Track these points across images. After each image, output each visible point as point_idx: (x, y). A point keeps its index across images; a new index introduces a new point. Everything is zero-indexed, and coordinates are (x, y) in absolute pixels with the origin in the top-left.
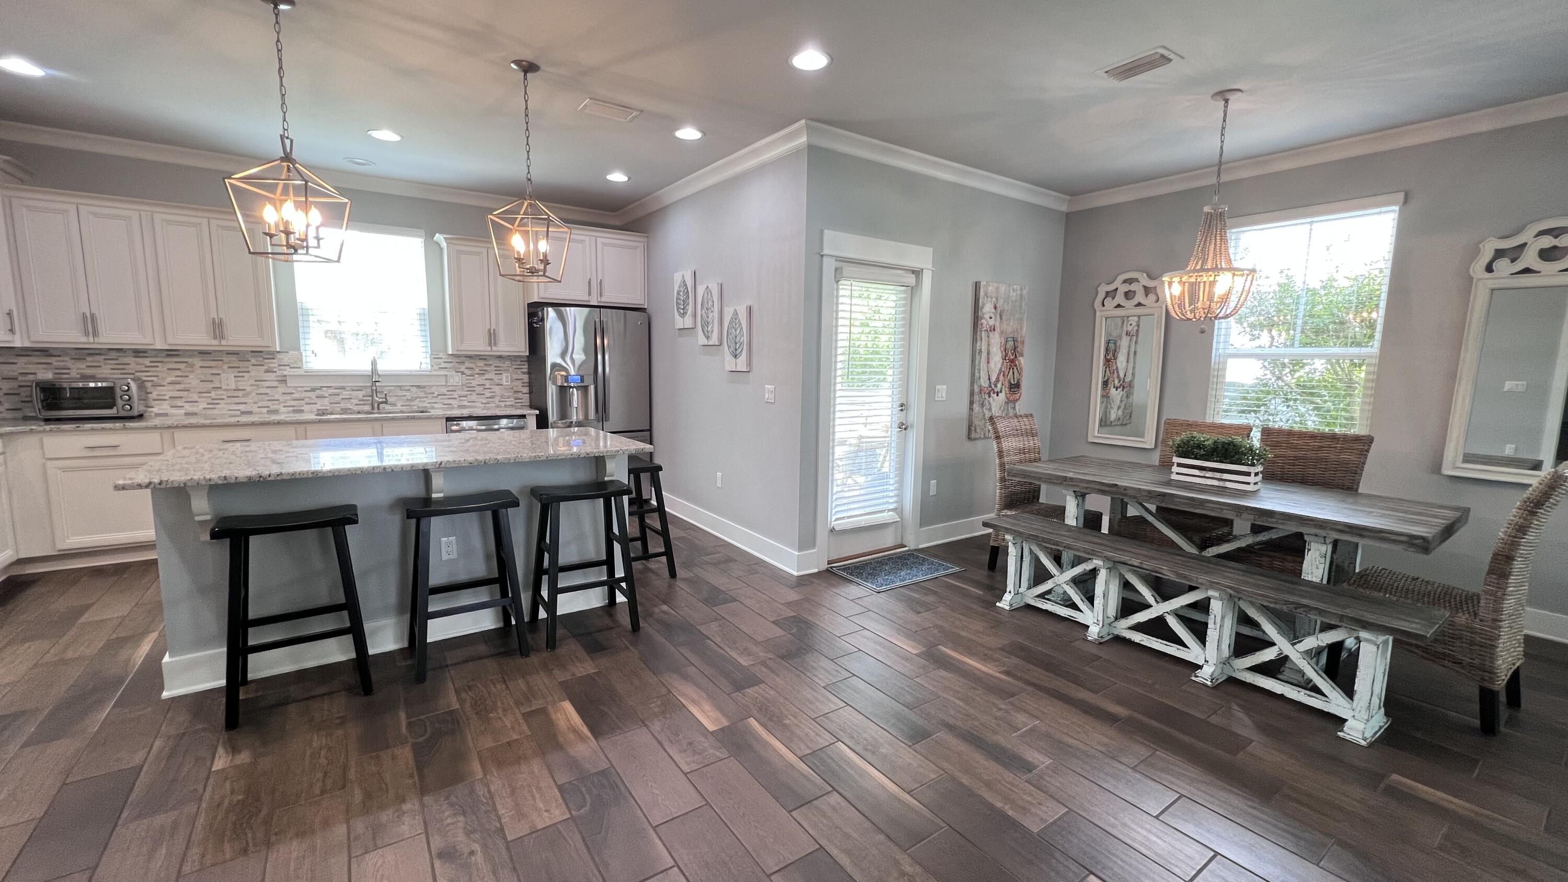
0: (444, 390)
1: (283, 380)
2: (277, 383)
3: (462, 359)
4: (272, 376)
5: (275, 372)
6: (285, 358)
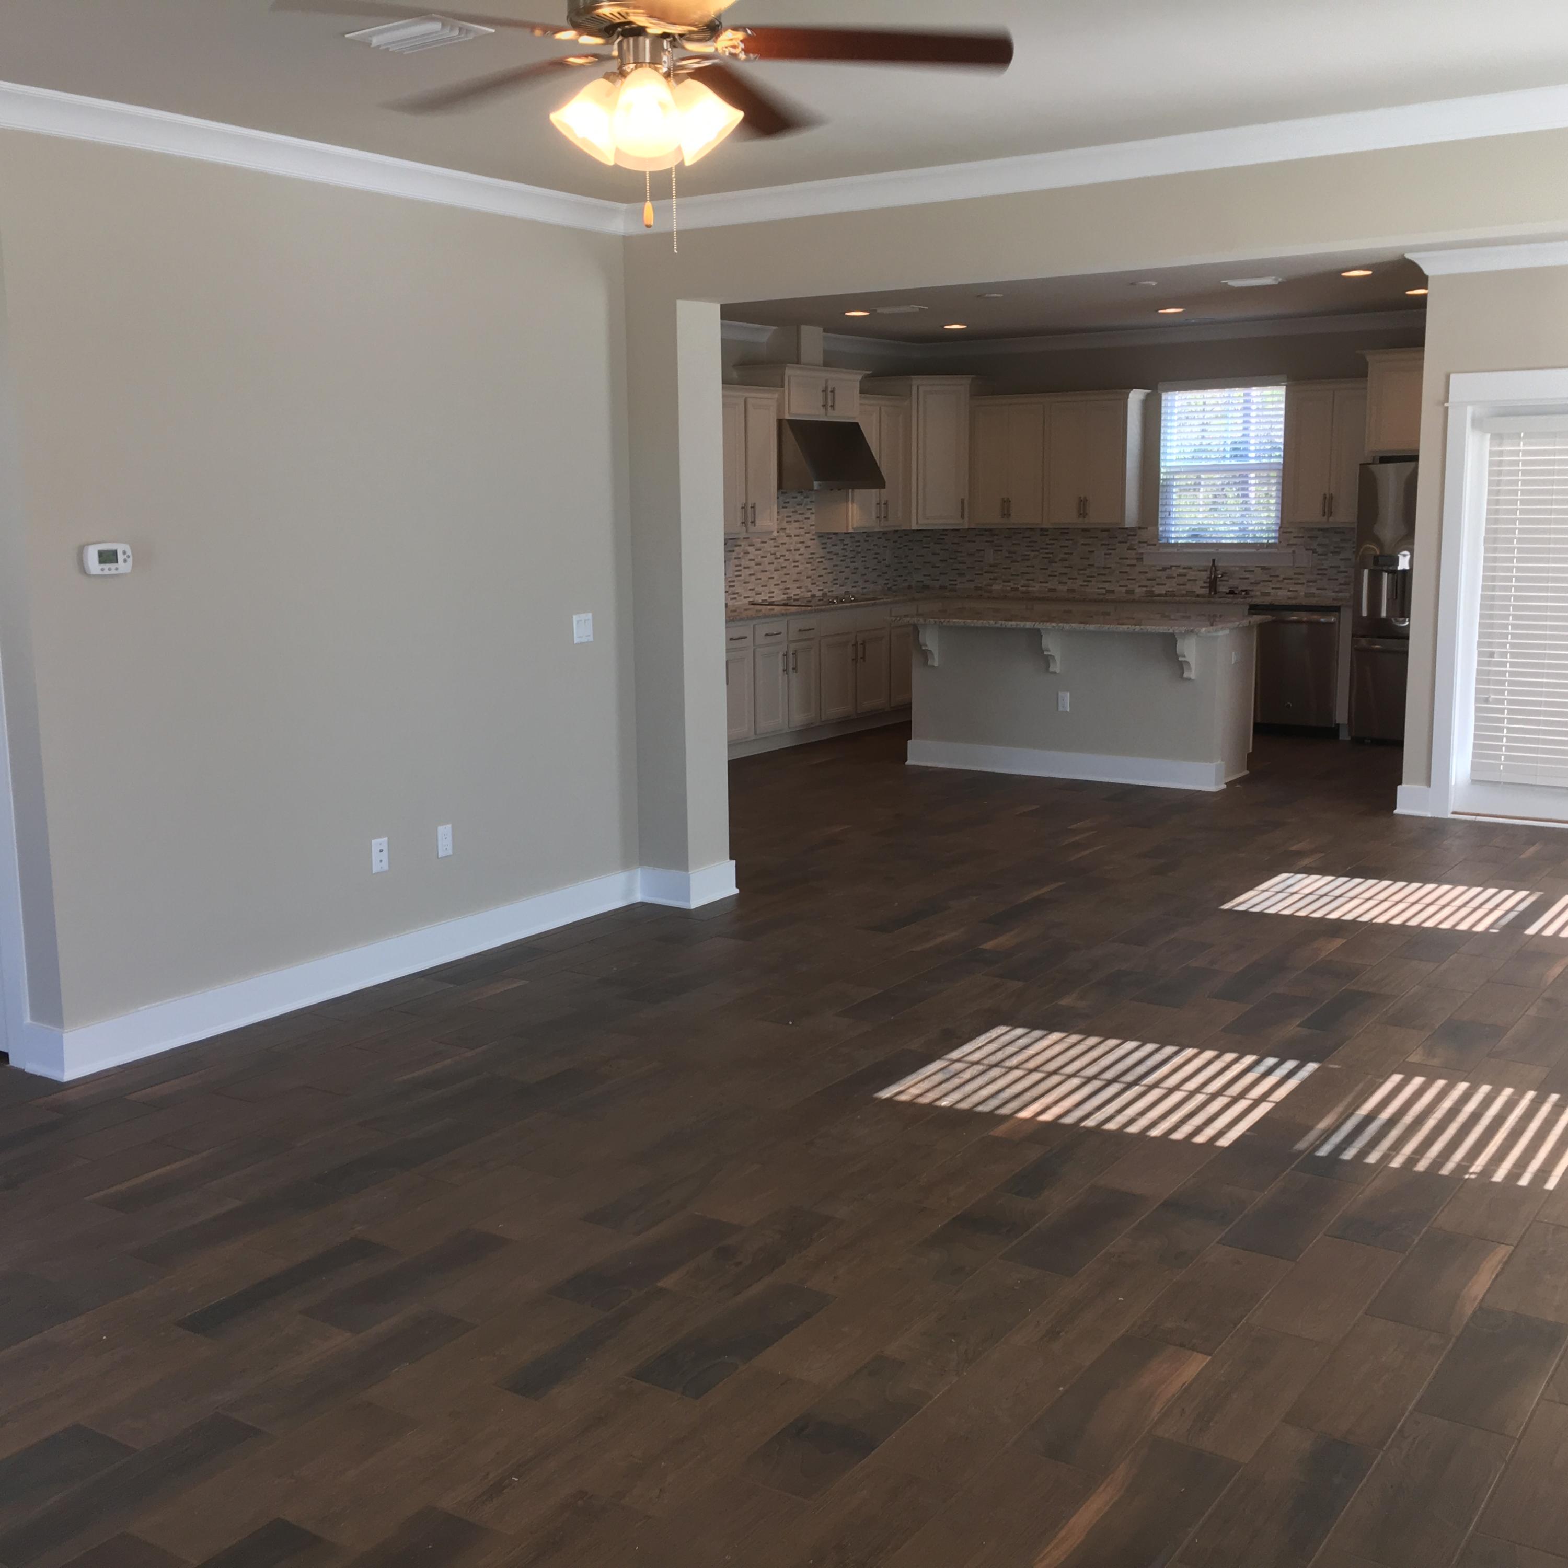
0: (1291, 573)
1: (1140, 559)
2: (1135, 561)
3: (1315, 532)
4: (1132, 554)
5: (1135, 549)
6: (1144, 533)
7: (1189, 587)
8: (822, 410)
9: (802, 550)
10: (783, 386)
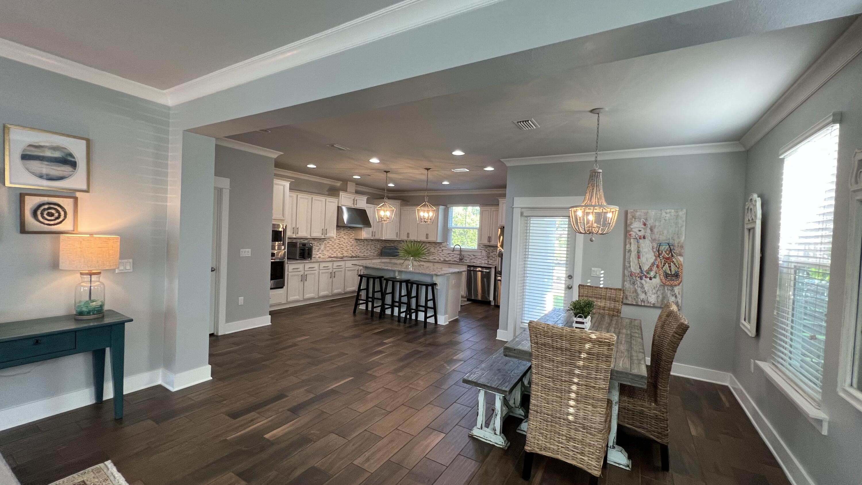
0: (480, 257)
1: (442, 251)
3: (487, 246)
4: (440, 249)
6: (444, 244)
7: (455, 259)
8: (353, 205)
9: (349, 243)
10: (339, 197)
